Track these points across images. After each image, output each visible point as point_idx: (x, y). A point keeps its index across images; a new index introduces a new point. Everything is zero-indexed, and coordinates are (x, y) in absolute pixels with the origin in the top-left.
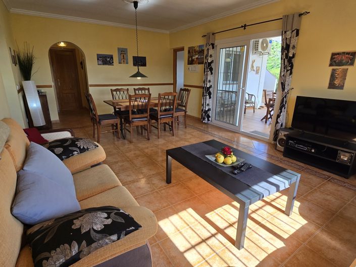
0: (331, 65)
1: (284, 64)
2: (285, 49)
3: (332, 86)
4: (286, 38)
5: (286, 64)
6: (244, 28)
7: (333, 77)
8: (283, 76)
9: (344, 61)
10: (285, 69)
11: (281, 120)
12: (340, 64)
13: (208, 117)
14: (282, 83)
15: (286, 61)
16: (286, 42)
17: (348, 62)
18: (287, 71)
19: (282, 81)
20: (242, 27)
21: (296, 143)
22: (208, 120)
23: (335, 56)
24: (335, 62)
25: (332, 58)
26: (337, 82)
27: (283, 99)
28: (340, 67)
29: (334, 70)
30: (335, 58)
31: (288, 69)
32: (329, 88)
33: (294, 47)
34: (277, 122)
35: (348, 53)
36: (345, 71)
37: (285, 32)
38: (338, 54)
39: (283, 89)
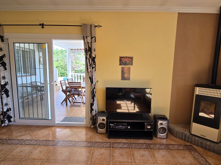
0: (120, 64)
1: (90, 63)
2: (89, 51)
3: (123, 78)
4: (88, 42)
5: (91, 62)
6: (41, 26)
7: (123, 73)
8: (90, 72)
9: (128, 62)
10: (90, 66)
11: (95, 107)
12: (125, 64)
13: (9, 118)
14: (90, 78)
15: (90, 60)
16: (88, 45)
17: (130, 63)
18: (93, 68)
19: (90, 76)
20: (40, 25)
21: (116, 125)
22: (10, 121)
23: (122, 59)
24: (122, 62)
25: (120, 60)
26: (126, 76)
27: (93, 90)
28: (125, 66)
29: (123, 68)
30: (122, 60)
31: (93, 67)
32: (122, 79)
33: (95, 50)
34: (92, 110)
35: (129, 58)
36: (129, 69)
37: (86, 37)
38: (123, 57)
39: (92, 82)
